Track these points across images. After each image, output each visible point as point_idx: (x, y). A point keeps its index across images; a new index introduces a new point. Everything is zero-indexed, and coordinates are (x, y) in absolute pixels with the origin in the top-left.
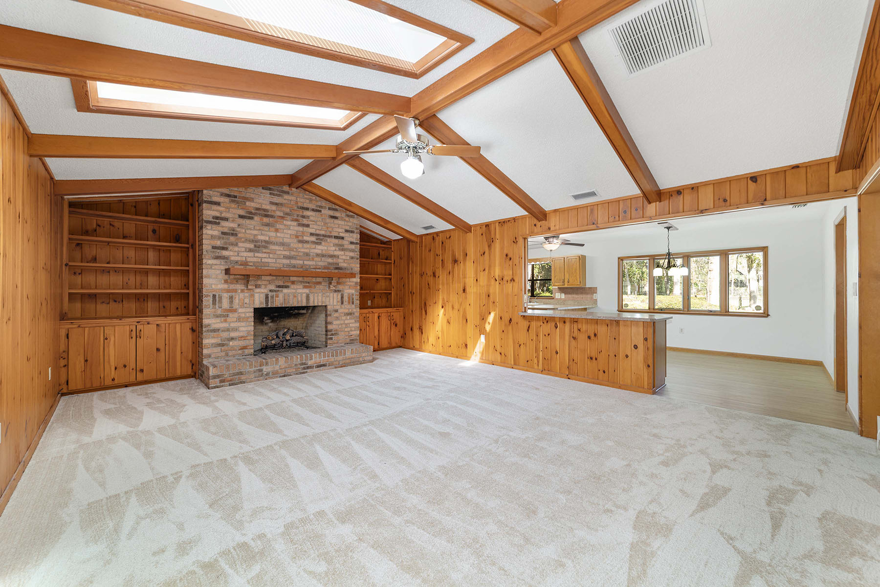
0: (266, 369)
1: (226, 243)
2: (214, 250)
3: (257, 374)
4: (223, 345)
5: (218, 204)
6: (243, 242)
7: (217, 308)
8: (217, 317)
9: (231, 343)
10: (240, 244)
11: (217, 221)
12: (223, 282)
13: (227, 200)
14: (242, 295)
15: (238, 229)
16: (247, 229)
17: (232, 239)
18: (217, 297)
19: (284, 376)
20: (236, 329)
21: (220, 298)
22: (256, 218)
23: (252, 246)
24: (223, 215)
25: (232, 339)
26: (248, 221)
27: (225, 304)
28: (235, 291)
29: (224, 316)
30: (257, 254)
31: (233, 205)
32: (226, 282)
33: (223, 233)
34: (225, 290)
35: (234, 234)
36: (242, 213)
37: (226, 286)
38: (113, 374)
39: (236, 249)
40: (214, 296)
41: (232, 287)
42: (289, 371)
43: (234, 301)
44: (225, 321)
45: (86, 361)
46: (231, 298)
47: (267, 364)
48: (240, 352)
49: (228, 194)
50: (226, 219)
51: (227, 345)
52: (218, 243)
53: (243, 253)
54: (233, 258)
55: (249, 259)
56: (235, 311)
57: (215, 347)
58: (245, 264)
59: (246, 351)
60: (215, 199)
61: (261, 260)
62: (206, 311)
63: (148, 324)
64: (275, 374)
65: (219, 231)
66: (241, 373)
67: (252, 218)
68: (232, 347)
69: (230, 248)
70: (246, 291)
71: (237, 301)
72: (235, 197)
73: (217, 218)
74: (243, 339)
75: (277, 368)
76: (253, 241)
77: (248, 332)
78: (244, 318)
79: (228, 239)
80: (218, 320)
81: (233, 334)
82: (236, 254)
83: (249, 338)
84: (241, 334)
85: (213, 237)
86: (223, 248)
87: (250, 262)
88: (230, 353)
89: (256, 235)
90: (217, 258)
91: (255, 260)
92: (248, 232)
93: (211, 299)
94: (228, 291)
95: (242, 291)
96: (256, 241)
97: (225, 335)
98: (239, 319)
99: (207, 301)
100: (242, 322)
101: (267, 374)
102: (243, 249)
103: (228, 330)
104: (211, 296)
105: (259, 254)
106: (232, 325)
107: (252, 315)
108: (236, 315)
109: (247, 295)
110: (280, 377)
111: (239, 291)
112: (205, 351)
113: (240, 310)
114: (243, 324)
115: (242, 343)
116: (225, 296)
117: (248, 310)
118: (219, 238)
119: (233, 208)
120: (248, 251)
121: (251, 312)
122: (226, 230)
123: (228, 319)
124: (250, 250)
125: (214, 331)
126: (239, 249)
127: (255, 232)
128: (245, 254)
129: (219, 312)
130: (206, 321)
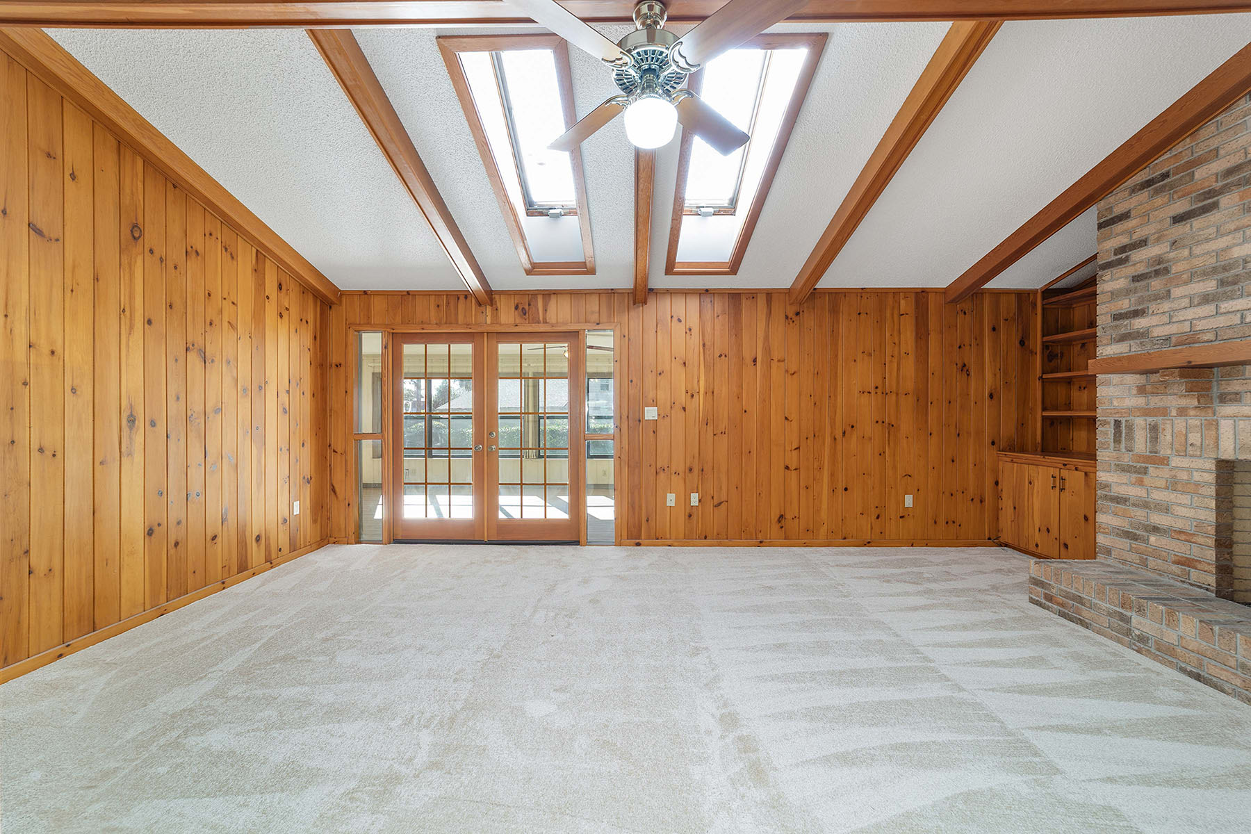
0: (1141, 624)
1: (1141, 300)
2: (1118, 323)
3: (1116, 622)
4: (1134, 537)
5: (1125, 216)
6: (1185, 283)
7: (1124, 450)
8: (1123, 470)
9: (1153, 539)
10: (1176, 292)
11: (1124, 256)
12: (1134, 391)
13: (1144, 195)
14: (1180, 423)
15: (1172, 255)
16: (1198, 243)
17: (1156, 284)
18: (1123, 425)
19: (1198, 677)
20: (1165, 509)
21: (1130, 428)
22: (1224, 201)
23: (1210, 286)
24: (1135, 237)
25: (1155, 529)
26: (1197, 223)
27: (1141, 443)
28: (1164, 412)
29: (1138, 470)
30: (1225, 306)
31: (1159, 201)
32: (1142, 390)
33: (1137, 278)
34: (1139, 409)
35: (1160, 269)
36: (1181, 206)
37: (1141, 401)
38: (1037, 538)
39: (1166, 306)
40: (1117, 424)
41: (1156, 402)
42: (1212, 670)
43: (1161, 437)
44: (1140, 483)
45: (1015, 508)
46: (1154, 429)
47: (1140, 610)
48: (1176, 569)
49: (1147, 181)
50: (1143, 243)
51: (1146, 541)
52: (1125, 305)
53: (1182, 312)
54: (1156, 332)
55: (1200, 326)
56: (1164, 461)
57: (1118, 535)
58: (1190, 339)
59: (1195, 575)
60: (1118, 210)
61: (1242, 317)
62: (1102, 455)
63: (1076, 469)
64: (1165, 653)
65: (1126, 277)
66: (1080, 600)
67: (1215, 206)
68: (1155, 549)
69: (1153, 307)
70: (1192, 413)
71: (1169, 437)
72: (1165, 176)
73: (1123, 249)
74: (1183, 537)
75: (1171, 637)
76: (1214, 270)
77: (1200, 524)
78: (1187, 483)
79: (1147, 287)
80: (1125, 478)
81: (1157, 519)
82: (1165, 319)
83: (1200, 540)
84: (1179, 524)
85: (1114, 295)
86: (1136, 314)
87: (1203, 331)
88: (1152, 562)
89: (1228, 248)
90: (1123, 338)
91: (1221, 321)
92: (1198, 250)
93: (1111, 430)
94: (1146, 412)
95: (1182, 412)
96: (1225, 269)
97: (1139, 514)
98: (1173, 485)
99: (1105, 433)
100: (1183, 493)
101: (1143, 639)
102: (1186, 302)
103: (1145, 505)
104: (1112, 423)
105: (1235, 302)
106: (1157, 496)
107: (1211, 478)
108: (1165, 472)
109: (1194, 422)
110: (1183, 670)
111: (1174, 413)
112: (1100, 539)
113: (1175, 462)
114: (1185, 499)
115: (1180, 548)
116: (1140, 422)
117: (1198, 463)
118: (1127, 292)
119: (1160, 207)
120: (1199, 304)
121: (1205, 471)
122: (1141, 269)
123: (1147, 480)
124: (1206, 299)
125: (1119, 500)
126: (1175, 305)
127: (1222, 243)
128: (1190, 314)
129: (1127, 459)
130: (1102, 476)
